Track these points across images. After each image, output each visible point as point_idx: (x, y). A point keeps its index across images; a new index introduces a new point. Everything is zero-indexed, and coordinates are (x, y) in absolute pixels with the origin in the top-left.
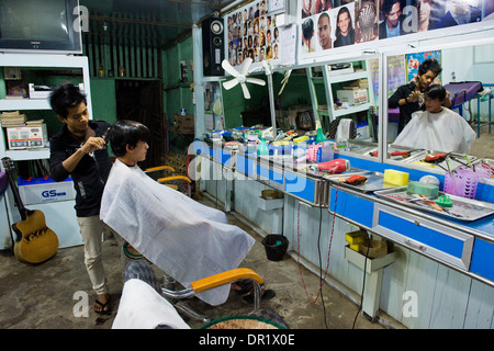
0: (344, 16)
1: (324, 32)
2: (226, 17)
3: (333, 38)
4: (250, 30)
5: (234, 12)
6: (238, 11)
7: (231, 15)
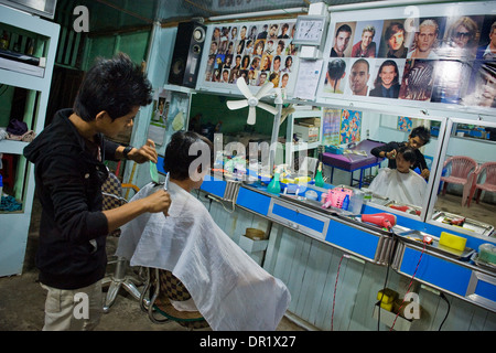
0: (388, 69)
1: (358, 77)
2: (211, 27)
3: (371, 85)
4: (248, 50)
5: (227, 25)
6: (233, 25)
7: (220, 26)
